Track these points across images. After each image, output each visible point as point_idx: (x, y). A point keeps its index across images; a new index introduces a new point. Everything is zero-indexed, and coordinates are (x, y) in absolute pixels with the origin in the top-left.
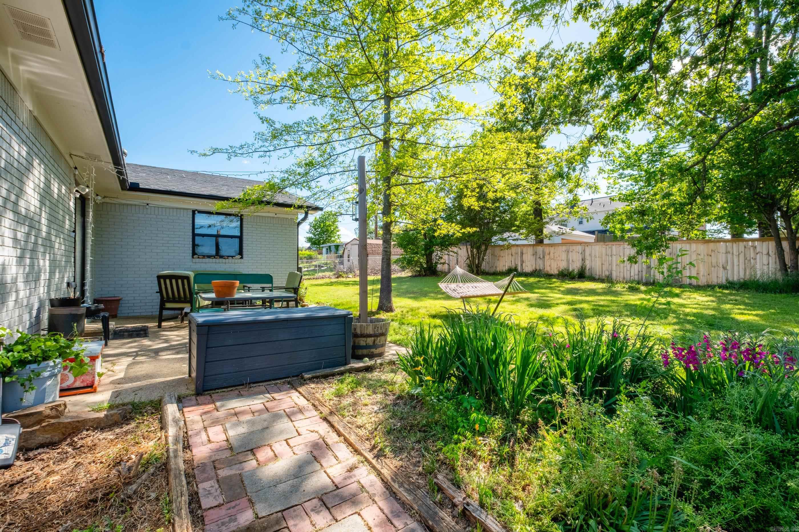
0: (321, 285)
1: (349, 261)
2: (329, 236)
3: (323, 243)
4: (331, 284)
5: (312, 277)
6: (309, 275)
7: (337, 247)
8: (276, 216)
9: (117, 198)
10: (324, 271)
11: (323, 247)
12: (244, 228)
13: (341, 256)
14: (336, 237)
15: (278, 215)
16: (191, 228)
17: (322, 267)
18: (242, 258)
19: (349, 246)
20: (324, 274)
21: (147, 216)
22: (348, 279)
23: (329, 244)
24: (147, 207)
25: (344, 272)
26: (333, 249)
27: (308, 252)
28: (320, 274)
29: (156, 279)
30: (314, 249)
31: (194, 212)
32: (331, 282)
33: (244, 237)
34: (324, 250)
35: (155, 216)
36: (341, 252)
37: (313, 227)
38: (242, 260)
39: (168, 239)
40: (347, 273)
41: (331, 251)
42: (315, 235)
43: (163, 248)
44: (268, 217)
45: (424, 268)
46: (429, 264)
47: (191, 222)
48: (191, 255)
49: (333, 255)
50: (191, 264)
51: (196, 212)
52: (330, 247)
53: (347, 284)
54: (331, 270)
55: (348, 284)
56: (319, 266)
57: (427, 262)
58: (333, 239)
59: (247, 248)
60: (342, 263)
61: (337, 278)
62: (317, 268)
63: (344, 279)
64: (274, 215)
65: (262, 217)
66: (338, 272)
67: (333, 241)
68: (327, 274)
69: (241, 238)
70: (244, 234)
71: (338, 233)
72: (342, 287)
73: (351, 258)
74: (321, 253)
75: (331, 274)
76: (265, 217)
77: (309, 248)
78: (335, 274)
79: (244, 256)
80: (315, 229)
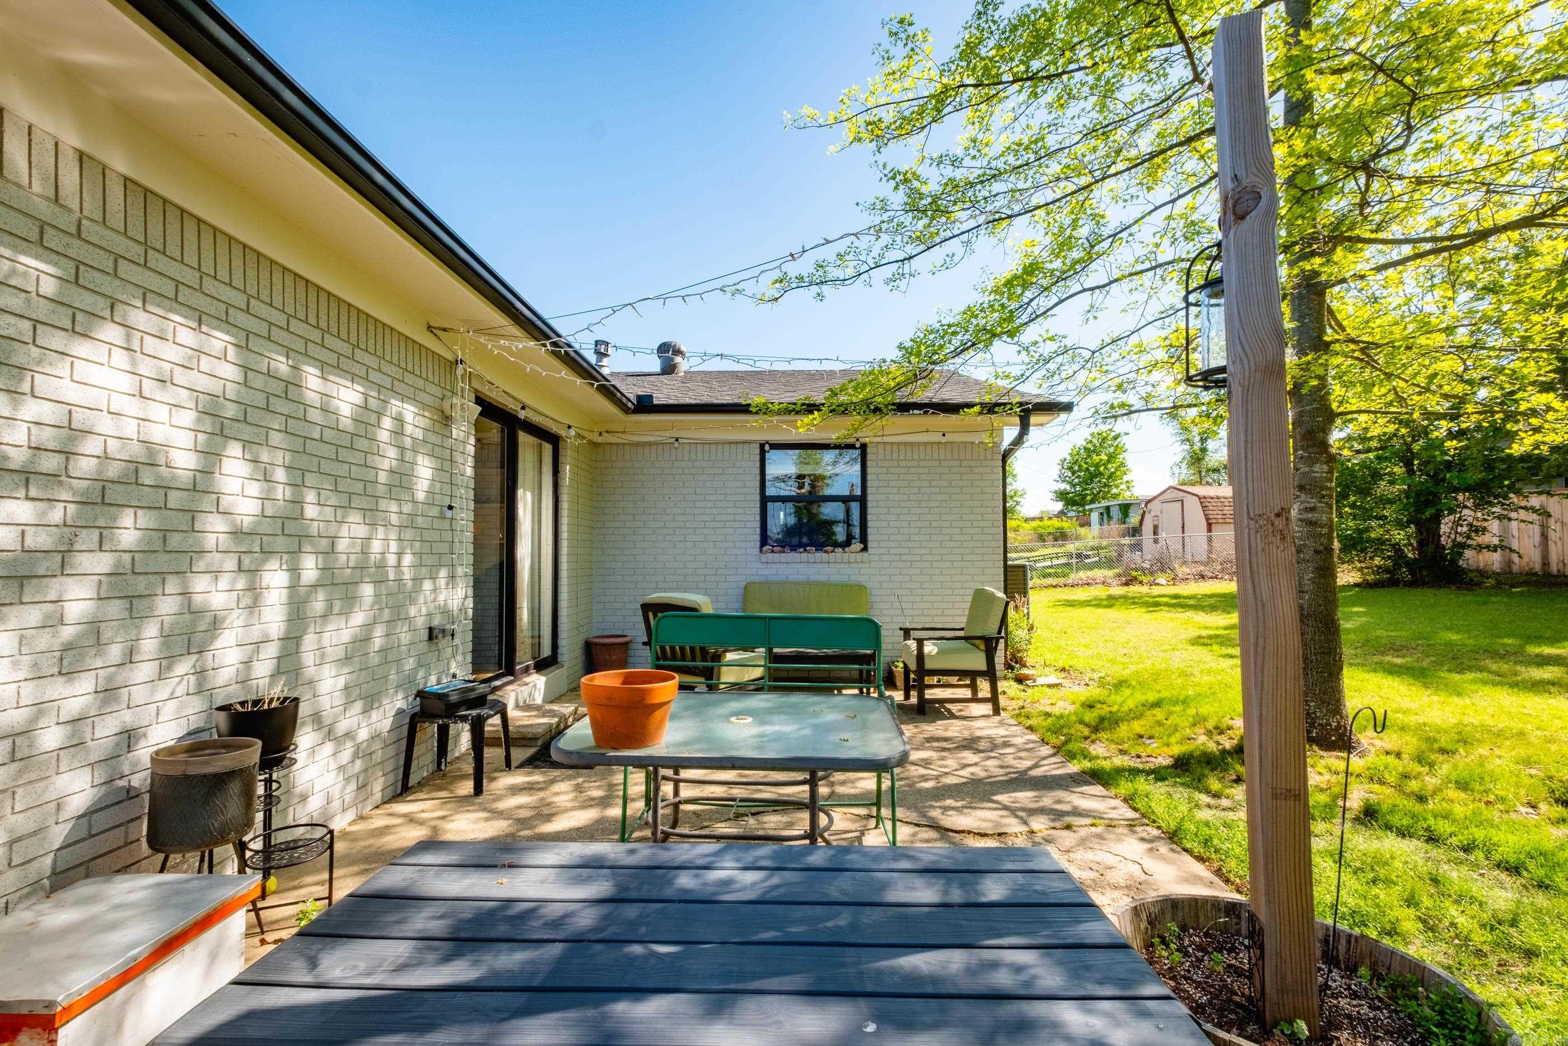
0: (1086, 603)
1: (1156, 541)
2: (1105, 485)
3: (1092, 502)
4: (1111, 601)
5: (1062, 581)
6: (1056, 575)
7: (1125, 509)
8: (944, 440)
9: (624, 432)
10: (1091, 567)
11: (1091, 510)
12: (869, 477)
13: (1136, 531)
14: (1123, 487)
15: (949, 437)
16: (758, 484)
17: (1088, 557)
18: (865, 549)
19: (1154, 506)
20: (1090, 573)
21: (677, 464)
22: (1156, 590)
23: (1104, 503)
24: (676, 445)
25: (1143, 570)
26: (1115, 513)
27: (1056, 523)
28: (1082, 575)
29: (640, 612)
30: (1072, 514)
31: (762, 446)
32: (1111, 597)
33: (870, 497)
34: (1095, 517)
35: (690, 464)
36: (1134, 520)
37: (1070, 468)
38: (865, 554)
39: (714, 511)
40: (1152, 573)
41: (1109, 517)
42: (1074, 486)
43: (706, 531)
44: (925, 444)
45: (1408, 563)
46: (1431, 548)
47: (758, 471)
48: (758, 544)
49: (1115, 527)
50: (758, 565)
51: (767, 447)
52: (1108, 508)
53: (1154, 605)
54: (1109, 563)
55: (1157, 604)
56: (1079, 556)
57: (1422, 544)
58: (1114, 491)
59: (877, 524)
60: (1137, 547)
61: (1127, 584)
62: (1074, 561)
63: (1144, 589)
64: (937, 438)
65: (912, 444)
66: (1128, 569)
67: (1115, 496)
68: (1099, 573)
69: (862, 500)
70: (869, 491)
71: (1126, 478)
72: (1137, 614)
73: (1163, 535)
74: (1086, 524)
75: (1110, 573)
76: (918, 444)
77: (1061, 514)
78: (1119, 575)
79: (870, 544)
80: (1073, 473)
